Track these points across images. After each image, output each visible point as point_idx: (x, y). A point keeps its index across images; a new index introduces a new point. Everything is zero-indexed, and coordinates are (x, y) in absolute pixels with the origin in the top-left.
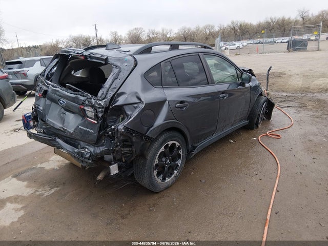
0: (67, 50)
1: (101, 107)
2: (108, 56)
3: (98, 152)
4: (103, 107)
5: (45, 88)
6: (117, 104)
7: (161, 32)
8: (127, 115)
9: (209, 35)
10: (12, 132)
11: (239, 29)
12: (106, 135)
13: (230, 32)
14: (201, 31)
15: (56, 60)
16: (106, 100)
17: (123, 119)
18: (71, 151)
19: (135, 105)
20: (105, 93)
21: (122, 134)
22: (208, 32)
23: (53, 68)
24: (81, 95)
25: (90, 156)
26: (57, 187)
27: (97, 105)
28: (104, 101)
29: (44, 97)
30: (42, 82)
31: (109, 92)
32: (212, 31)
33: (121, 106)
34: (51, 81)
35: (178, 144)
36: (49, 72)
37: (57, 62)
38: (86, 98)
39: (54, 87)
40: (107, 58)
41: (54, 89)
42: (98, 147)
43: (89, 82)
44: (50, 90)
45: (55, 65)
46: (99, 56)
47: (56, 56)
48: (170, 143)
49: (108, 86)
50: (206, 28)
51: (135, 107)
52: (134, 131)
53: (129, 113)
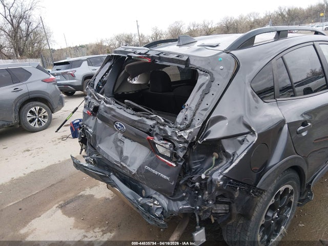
0: (123, 49)
1: (183, 141)
2: (189, 56)
3: (174, 209)
4: (186, 142)
5: (96, 104)
6: (209, 137)
7: (203, 23)
8: (228, 156)
9: (253, 23)
10: (60, 140)
11: (287, 14)
12: (191, 186)
13: (277, 18)
14: (245, 19)
15: (109, 64)
16: (192, 130)
17: (218, 161)
18: (132, 198)
19: (240, 138)
20: (189, 118)
21: (219, 189)
22: (252, 19)
23: (105, 75)
24: (147, 118)
25: (162, 213)
26: (111, 231)
27: (175, 138)
28: (188, 131)
29: (94, 115)
30: (91, 95)
31: (197, 117)
32: (257, 18)
33: (218, 141)
34: (102, 94)
35: (291, 187)
36: (100, 81)
37: (110, 67)
38: (154, 122)
39: (106, 102)
40: (188, 60)
41: (108, 105)
42: (174, 200)
43: (149, 91)
44: (102, 107)
45: (107, 71)
46: (174, 56)
47: (109, 59)
48: (282, 189)
49: (193, 106)
50: (250, 16)
51: (239, 141)
52: (238, 182)
53: (230, 151)
